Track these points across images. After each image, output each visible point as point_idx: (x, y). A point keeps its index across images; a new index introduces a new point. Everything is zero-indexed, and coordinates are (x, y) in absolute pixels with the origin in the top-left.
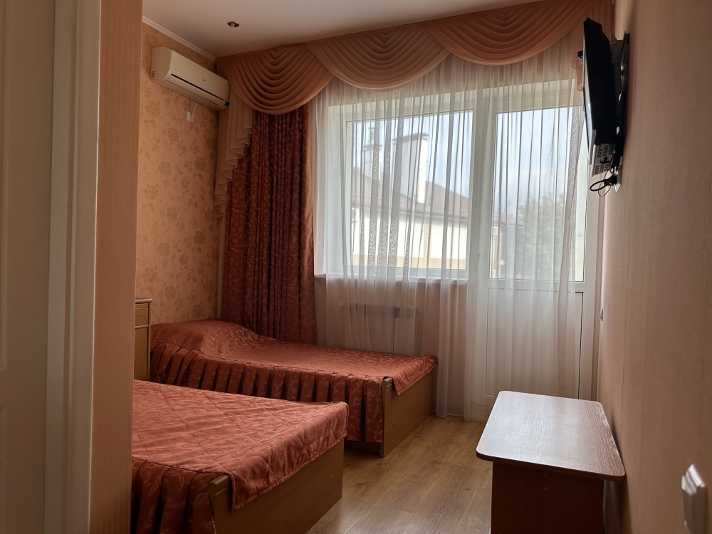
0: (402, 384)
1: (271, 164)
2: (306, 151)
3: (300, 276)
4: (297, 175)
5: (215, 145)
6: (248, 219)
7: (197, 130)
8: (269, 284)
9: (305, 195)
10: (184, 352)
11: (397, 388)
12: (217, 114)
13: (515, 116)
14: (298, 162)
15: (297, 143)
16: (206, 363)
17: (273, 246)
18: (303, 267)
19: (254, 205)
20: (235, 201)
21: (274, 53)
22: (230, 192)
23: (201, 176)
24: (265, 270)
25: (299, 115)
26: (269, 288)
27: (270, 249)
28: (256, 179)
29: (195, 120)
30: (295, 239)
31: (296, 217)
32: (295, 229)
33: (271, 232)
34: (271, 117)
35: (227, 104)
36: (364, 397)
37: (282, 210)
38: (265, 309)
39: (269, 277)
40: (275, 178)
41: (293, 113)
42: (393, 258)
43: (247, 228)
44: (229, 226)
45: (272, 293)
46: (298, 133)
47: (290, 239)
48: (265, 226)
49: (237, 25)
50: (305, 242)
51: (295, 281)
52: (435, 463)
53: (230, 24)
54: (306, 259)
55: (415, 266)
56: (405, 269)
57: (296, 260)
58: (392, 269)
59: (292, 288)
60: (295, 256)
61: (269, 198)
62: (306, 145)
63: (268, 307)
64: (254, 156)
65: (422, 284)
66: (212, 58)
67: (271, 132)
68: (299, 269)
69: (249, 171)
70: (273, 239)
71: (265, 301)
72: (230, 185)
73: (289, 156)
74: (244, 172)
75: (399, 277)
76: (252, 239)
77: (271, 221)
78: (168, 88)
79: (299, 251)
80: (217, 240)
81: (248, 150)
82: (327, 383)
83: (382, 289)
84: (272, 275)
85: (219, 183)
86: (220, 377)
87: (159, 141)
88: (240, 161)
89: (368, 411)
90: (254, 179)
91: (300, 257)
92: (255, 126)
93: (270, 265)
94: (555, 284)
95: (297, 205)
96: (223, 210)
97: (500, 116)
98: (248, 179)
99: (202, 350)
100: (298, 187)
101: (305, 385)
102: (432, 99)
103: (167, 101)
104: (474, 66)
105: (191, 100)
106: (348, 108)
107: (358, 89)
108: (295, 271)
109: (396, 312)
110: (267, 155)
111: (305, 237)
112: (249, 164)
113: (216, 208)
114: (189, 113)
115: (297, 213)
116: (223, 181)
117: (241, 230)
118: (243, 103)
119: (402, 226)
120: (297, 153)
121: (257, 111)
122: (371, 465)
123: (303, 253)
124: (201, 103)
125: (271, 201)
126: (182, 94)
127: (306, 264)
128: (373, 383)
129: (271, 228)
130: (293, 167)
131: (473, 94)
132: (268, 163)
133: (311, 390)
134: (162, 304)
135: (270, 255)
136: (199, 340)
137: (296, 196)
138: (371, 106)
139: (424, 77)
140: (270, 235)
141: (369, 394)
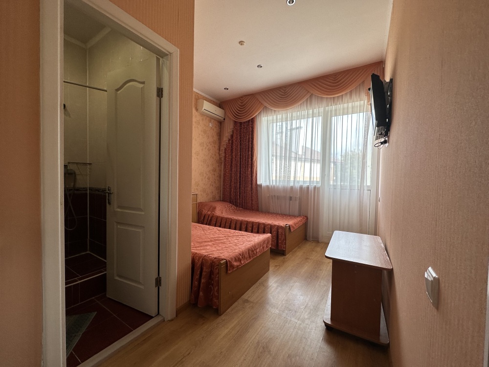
0: (293, 227)
1: (241, 141)
2: (254, 135)
3: (252, 184)
4: (250, 145)
5: (220, 135)
6: (232, 163)
7: (213, 129)
8: (240, 187)
9: (254, 152)
10: (209, 213)
11: (291, 229)
12: (220, 123)
13: (340, 118)
14: (251, 140)
15: (251, 132)
16: (217, 217)
17: (242, 172)
19: (234, 157)
20: (227, 156)
21: (241, 99)
22: (225, 153)
23: (215, 147)
24: (238, 182)
25: (251, 121)
27: (240, 174)
29: (213, 126)
30: (250, 169)
31: (250, 161)
32: (250, 166)
34: (241, 123)
35: (224, 119)
36: (278, 232)
37: (245, 158)
38: (238, 197)
39: (240, 185)
40: (242, 146)
41: (249, 120)
42: (289, 177)
43: (231, 166)
44: (225, 165)
45: (241, 191)
46: (251, 128)
47: (248, 170)
48: (238, 165)
49: (228, 89)
50: (254, 171)
51: (250, 186)
52: (307, 259)
53: (225, 89)
54: (254, 177)
55: (298, 179)
56: (294, 181)
57: (250, 178)
58: (289, 181)
59: (249, 189)
60: (250, 176)
61: (240, 154)
62: (254, 133)
63: (240, 196)
64: (234, 138)
65: (301, 188)
66: (219, 102)
67: (240, 129)
69: (232, 144)
70: (241, 170)
71: (238, 194)
72: (225, 149)
73: (247, 138)
74: (230, 144)
75: (292, 184)
76: (233, 170)
77: (240, 163)
78: (203, 115)
79: (251, 174)
80: (220, 171)
81: (232, 136)
82: (263, 226)
83: (285, 190)
85: (221, 149)
86: (222, 223)
87: (200, 134)
88: (229, 140)
89: (280, 237)
90: (234, 147)
91: (252, 177)
92: (234, 127)
93: (240, 180)
94: (358, 187)
95: (251, 156)
96: (223, 159)
97: (333, 118)
98: (232, 147)
99: (216, 212)
100: (251, 149)
101: (254, 227)
102: (304, 112)
103: (203, 120)
104: (322, 98)
105: (211, 118)
106: (270, 118)
107: (274, 110)
108: (250, 182)
109: (291, 198)
110: (239, 138)
111: (254, 169)
112: (232, 141)
113: (220, 159)
114: (210, 123)
115: (250, 159)
117: (229, 166)
118: (230, 118)
119: (293, 163)
120: (250, 136)
121: (235, 121)
122: (281, 258)
123: (253, 175)
124: (215, 119)
126: (208, 116)
127: (254, 179)
128: (282, 226)
129: (241, 166)
130: (249, 142)
131: (322, 110)
132: (239, 140)
133: (257, 229)
134: (201, 195)
135: (240, 176)
136: (215, 208)
137: (250, 153)
138: (279, 117)
139: (301, 104)
140: (240, 168)
141: (280, 231)
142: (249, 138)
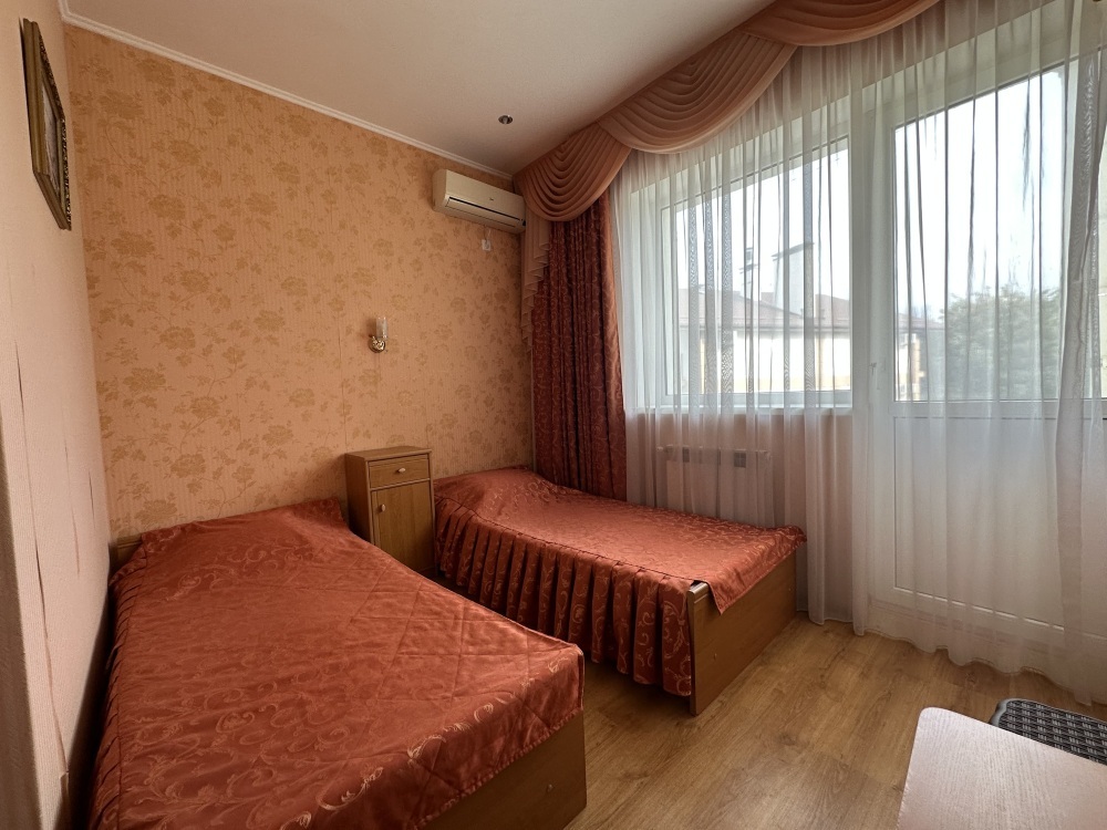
0: (728, 592)
1: (570, 281)
2: (604, 255)
3: (607, 413)
5: (517, 272)
6: (551, 350)
7: (495, 258)
8: (576, 423)
9: (607, 310)
10: (461, 511)
11: (719, 601)
12: (516, 237)
13: (932, 126)
14: (597, 271)
15: (594, 248)
17: (578, 378)
18: (610, 400)
19: (556, 332)
21: (563, 147)
22: (533, 321)
23: (504, 309)
24: (570, 407)
25: (595, 212)
26: (577, 429)
27: (574, 382)
28: (556, 301)
29: (492, 247)
30: (598, 367)
31: (598, 340)
32: (598, 355)
33: (574, 361)
34: (566, 224)
35: (524, 224)
36: (659, 612)
37: (584, 333)
38: (573, 454)
39: (576, 415)
40: (574, 297)
41: (588, 211)
42: (728, 382)
43: (550, 360)
44: (536, 359)
45: (581, 434)
46: (594, 234)
47: (594, 367)
48: (567, 355)
49: (510, 120)
50: (610, 371)
51: (602, 419)
53: (502, 120)
54: (613, 390)
55: (765, 389)
56: (750, 396)
57: (601, 393)
58: (727, 397)
59: (599, 429)
60: (599, 388)
61: (570, 321)
62: (604, 248)
63: (577, 451)
64: (552, 275)
65: (779, 418)
66: (508, 177)
67: (567, 243)
68: (606, 404)
69: (549, 294)
70: (577, 370)
71: (572, 444)
72: (533, 313)
73: (587, 266)
74: (545, 296)
75: (740, 407)
76: (556, 372)
77: (574, 348)
78: (456, 216)
79: (604, 381)
80: (527, 377)
81: (547, 269)
82: (606, 579)
83: (712, 428)
84: (580, 412)
85: (523, 312)
87: (448, 276)
88: (541, 284)
89: (666, 638)
91: (606, 389)
92: (551, 240)
93: (575, 401)
95: (599, 324)
96: (530, 343)
98: (548, 303)
100: (597, 301)
103: (457, 232)
105: (484, 225)
106: (649, 191)
108: (601, 407)
110: (564, 271)
111: (610, 364)
112: (549, 285)
113: (524, 341)
114: (484, 241)
115: (598, 334)
116: (526, 311)
117: (545, 363)
118: (538, 217)
121: (552, 223)
123: (609, 384)
124: (498, 228)
125: (572, 324)
126: (472, 220)
127: (613, 397)
128: (674, 590)
129: (574, 357)
130: (592, 278)
132: (566, 280)
134: (466, 451)
135: (575, 389)
136: (480, 497)
138: (681, 179)
140: (574, 365)
141: (666, 608)
142: (592, 266)
